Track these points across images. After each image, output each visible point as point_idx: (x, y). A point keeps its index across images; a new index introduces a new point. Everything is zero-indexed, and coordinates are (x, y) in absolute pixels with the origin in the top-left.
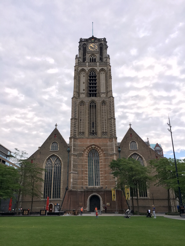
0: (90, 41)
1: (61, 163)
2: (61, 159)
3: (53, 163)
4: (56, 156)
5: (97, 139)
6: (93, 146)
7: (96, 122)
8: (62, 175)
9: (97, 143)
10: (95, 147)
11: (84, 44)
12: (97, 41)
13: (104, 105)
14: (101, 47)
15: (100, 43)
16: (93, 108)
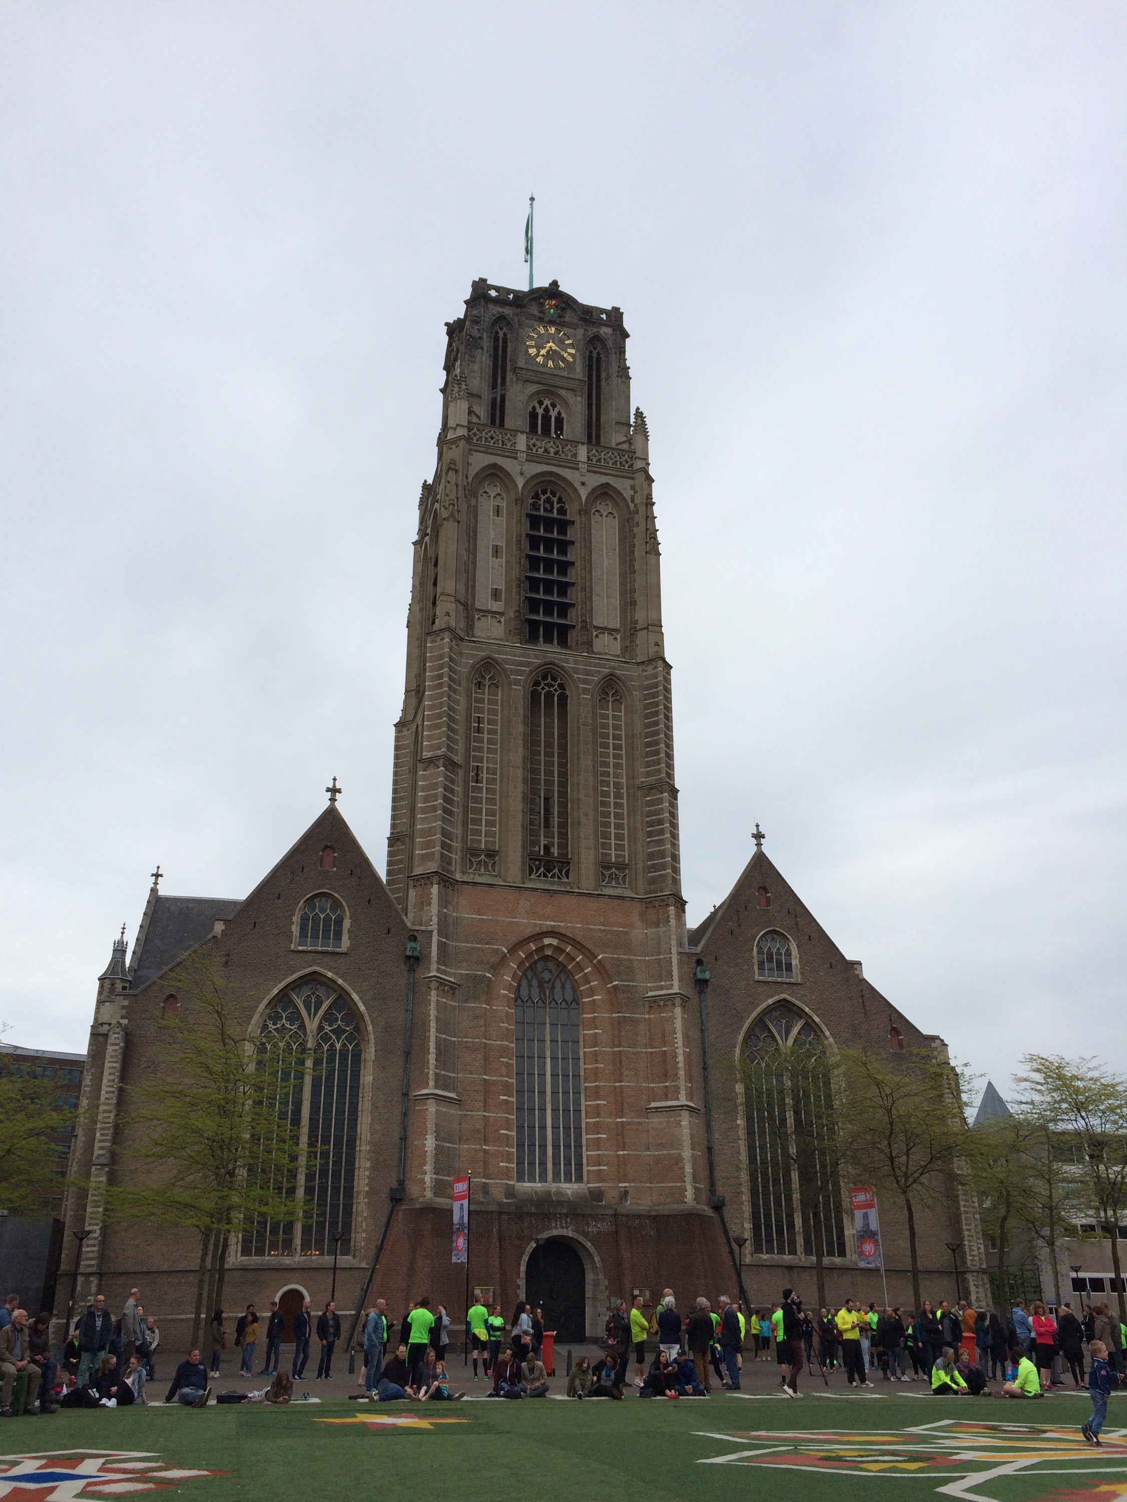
0: (534, 310)
1: (364, 1032)
2: (362, 1008)
3: (312, 1025)
4: (330, 985)
5: (573, 900)
6: (547, 941)
7: (563, 794)
8: (365, 1105)
9: (575, 926)
10: (562, 945)
11: (501, 318)
12: (575, 320)
13: (610, 699)
14: (595, 355)
15: (592, 331)
16: (549, 715)
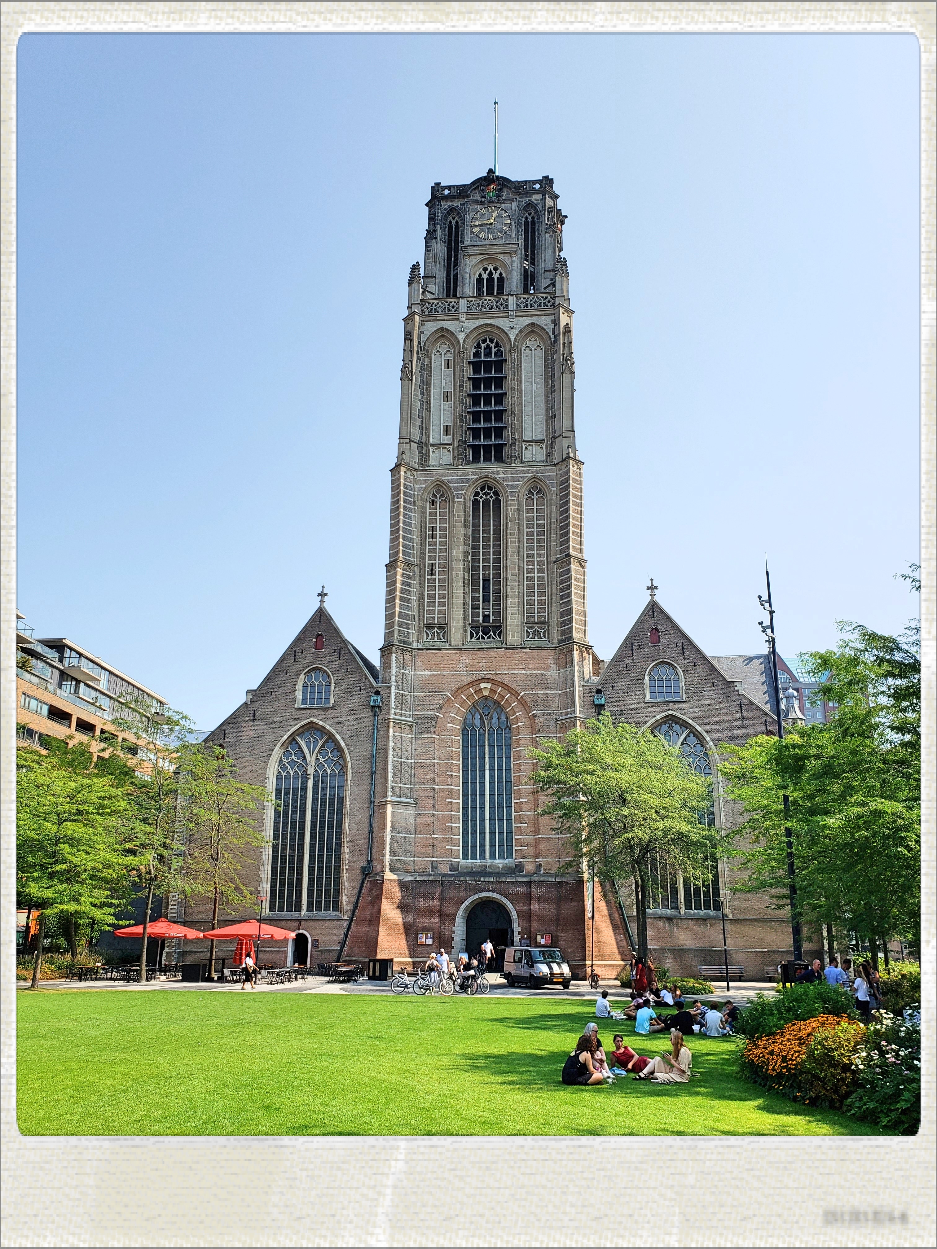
0: (477, 197)
1: (345, 761)
2: (343, 744)
3: (311, 758)
4: (322, 731)
5: (501, 653)
9: (503, 673)
10: (494, 688)
11: (452, 210)
12: (511, 196)
13: (535, 497)
14: (530, 219)
15: (525, 200)
16: (486, 517)
